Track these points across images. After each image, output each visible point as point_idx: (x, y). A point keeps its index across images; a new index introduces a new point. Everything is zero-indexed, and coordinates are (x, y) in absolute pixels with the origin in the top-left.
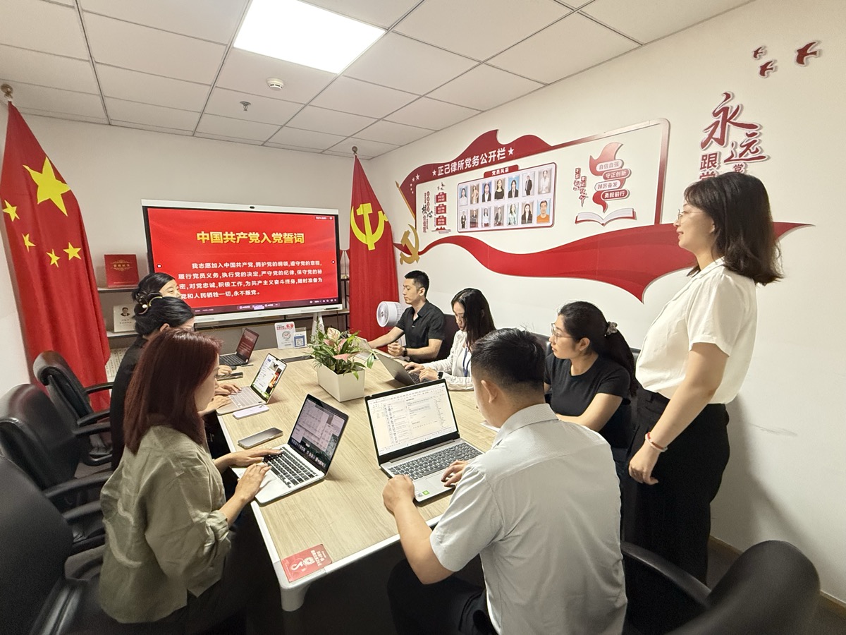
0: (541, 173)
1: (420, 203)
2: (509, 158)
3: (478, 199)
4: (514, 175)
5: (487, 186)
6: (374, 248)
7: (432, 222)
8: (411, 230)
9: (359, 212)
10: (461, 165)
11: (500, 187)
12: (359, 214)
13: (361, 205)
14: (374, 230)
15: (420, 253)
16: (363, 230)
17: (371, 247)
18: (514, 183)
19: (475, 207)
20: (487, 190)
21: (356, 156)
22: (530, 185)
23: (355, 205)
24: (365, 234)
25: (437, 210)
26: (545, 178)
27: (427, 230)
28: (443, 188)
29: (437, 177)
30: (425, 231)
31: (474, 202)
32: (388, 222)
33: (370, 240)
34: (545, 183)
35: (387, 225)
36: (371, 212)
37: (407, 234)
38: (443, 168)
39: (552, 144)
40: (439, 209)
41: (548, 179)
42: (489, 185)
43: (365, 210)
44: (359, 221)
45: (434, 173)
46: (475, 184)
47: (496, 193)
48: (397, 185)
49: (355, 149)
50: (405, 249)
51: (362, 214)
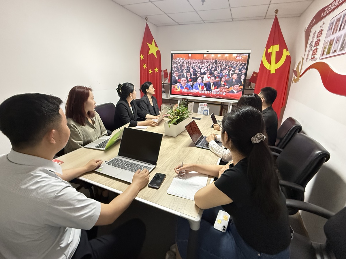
1: (310, 41)
3: (337, 29)
6: (275, 72)
7: (311, 52)
8: (301, 61)
9: (270, 51)
13: (272, 46)
14: (277, 61)
15: (301, 76)
16: (269, 62)
17: (273, 71)
21: (276, 16)
24: (270, 64)
27: (307, 60)
28: (323, 25)
29: (323, 18)
31: (335, 32)
32: (289, 56)
33: (273, 67)
36: (279, 50)
37: (299, 63)
38: (327, 9)
40: (316, 43)
43: (275, 48)
45: (322, 15)
46: (339, 16)
48: (305, 30)
49: (277, 11)
50: (296, 73)
51: (271, 51)
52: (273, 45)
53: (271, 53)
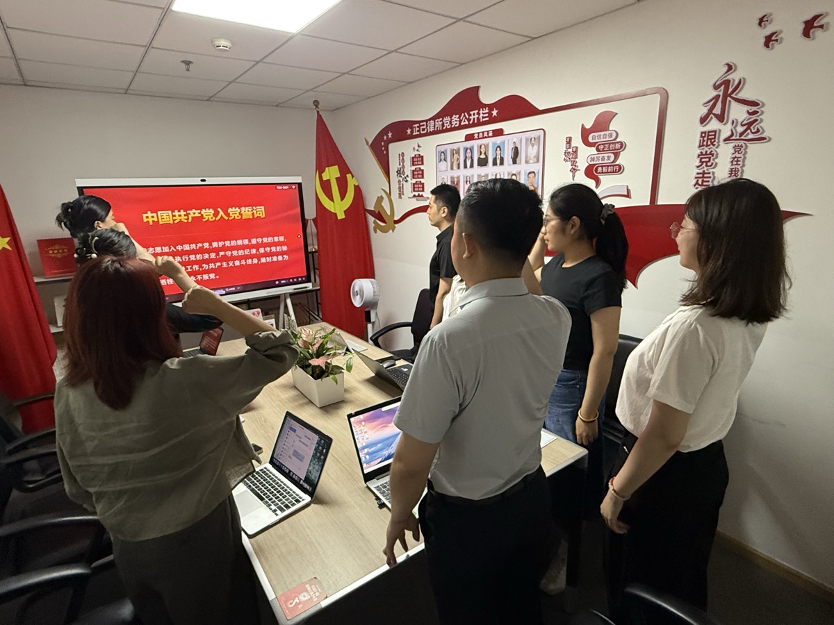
0: (529, 140)
1: (394, 166)
2: (493, 120)
3: (459, 165)
4: (498, 140)
5: (469, 151)
6: (344, 217)
7: (408, 187)
8: (384, 195)
9: (325, 176)
10: (439, 124)
11: (483, 152)
12: (324, 178)
13: (327, 169)
14: (343, 197)
15: (397, 222)
16: (330, 196)
17: (341, 216)
18: (498, 149)
19: (455, 173)
20: (469, 155)
22: (516, 153)
23: (320, 169)
24: (332, 200)
25: (414, 175)
26: (533, 146)
27: (402, 196)
28: (419, 149)
29: (412, 137)
30: (400, 197)
31: (455, 168)
32: (358, 186)
33: (339, 207)
34: (533, 151)
35: (358, 190)
36: (339, 176)
37: (380, 199)
38: (419, 127)
39: (540, 108)
40: (416, 173)
41: (536, 147)
42: (471, 149)
44: (326, 186)
45: (409, 131)
46: (455, 147)
47: (479, 159)
48: (367, 143)
49: (316, 103)
50: (379, 216)
51: (328, 178)
52: (328, 166)
53: (328, 181)
